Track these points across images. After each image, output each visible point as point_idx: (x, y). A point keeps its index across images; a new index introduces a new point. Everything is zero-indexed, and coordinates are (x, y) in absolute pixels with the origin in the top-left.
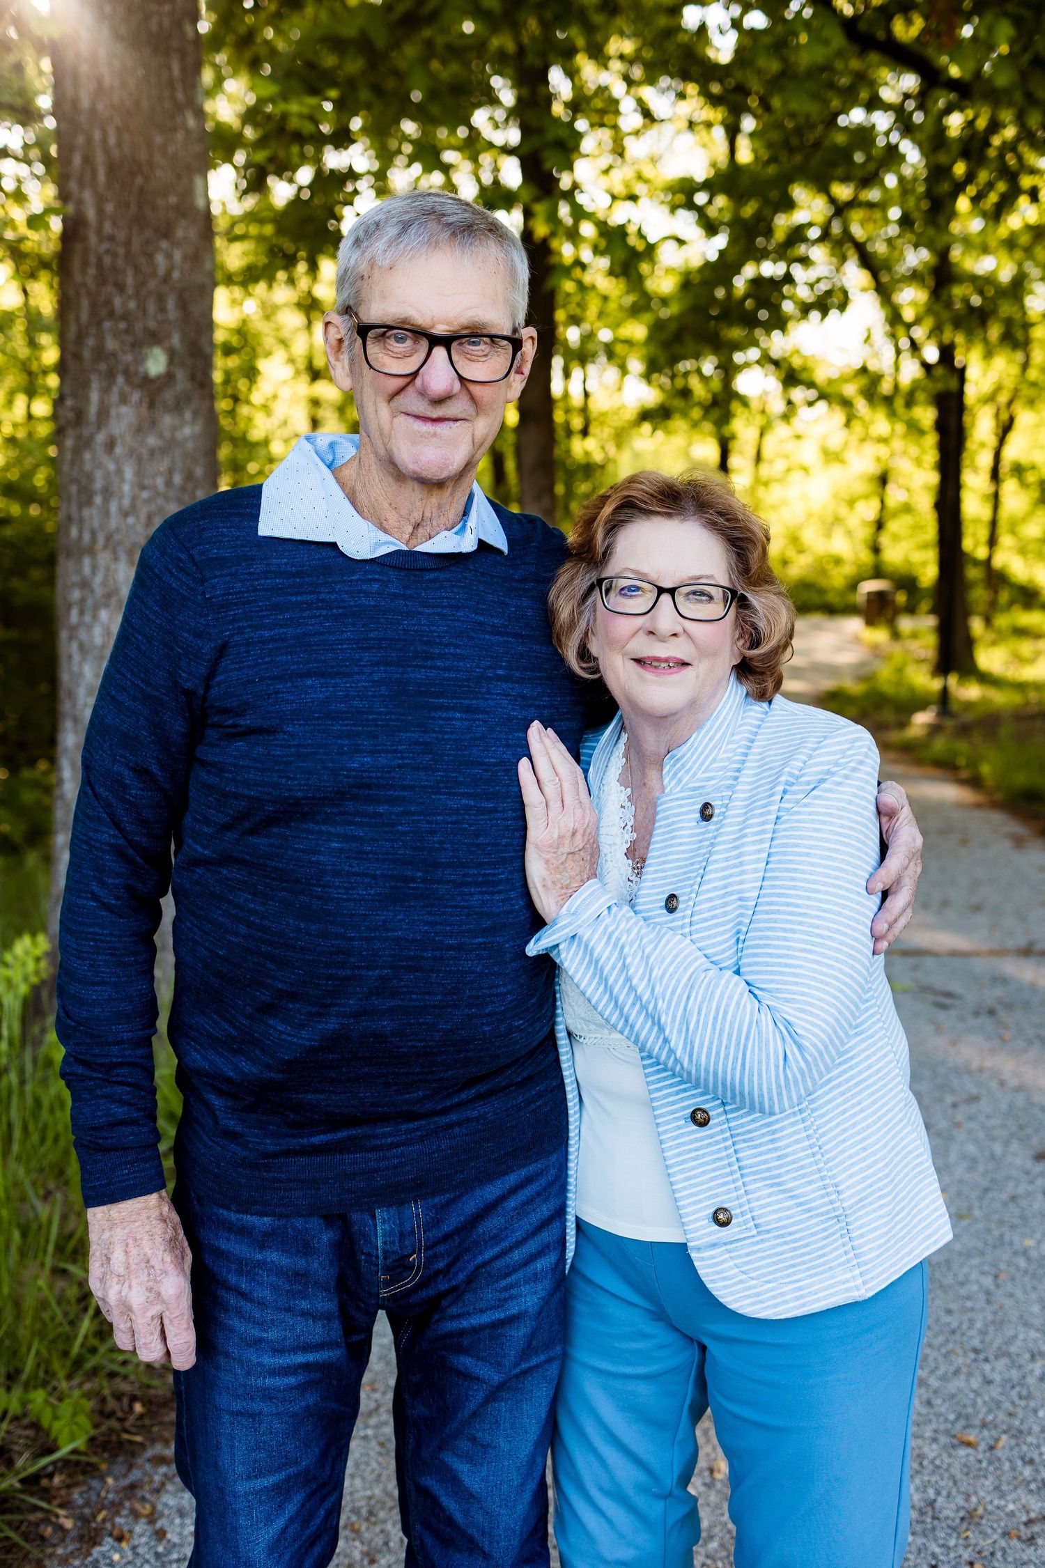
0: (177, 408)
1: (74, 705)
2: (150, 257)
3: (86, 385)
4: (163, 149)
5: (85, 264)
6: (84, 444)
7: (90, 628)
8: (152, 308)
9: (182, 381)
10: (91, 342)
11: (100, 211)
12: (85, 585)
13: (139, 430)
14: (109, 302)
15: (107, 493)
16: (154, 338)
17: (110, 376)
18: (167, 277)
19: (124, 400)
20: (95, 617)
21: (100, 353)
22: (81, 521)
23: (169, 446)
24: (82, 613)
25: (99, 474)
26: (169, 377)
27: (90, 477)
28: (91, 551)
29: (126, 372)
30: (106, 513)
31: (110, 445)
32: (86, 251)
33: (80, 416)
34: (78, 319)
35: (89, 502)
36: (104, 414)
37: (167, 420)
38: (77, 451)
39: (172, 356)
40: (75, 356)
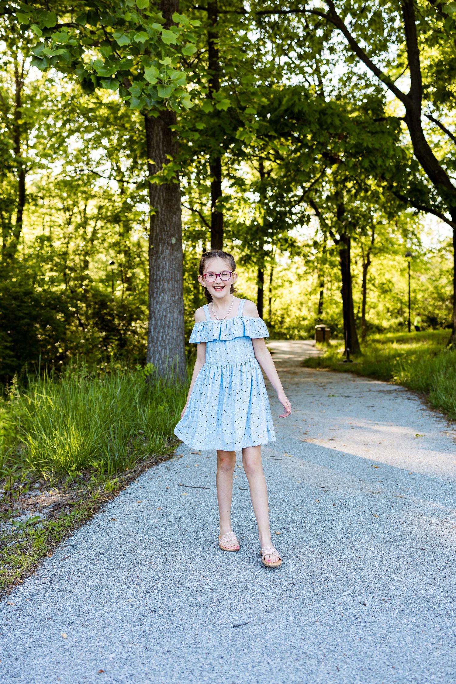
0: (177, 251)
2: (172, 219)
3: (159, 245)
4: (174, 196)
5: (158, 220)
6: (158, 258)
8: (172, 229)
9: (178, 245)
10: (159, 236)
11: (162, 209)
12: (158, 288)
13: (171, 254)
14: (164, 228)
15: (163, 268)
16: (173, 236)
17: (164, 243)
18: (175, 223)
19: (167, 248)
20: (160, 295)
21: (161, 239)
22: (157, 275)
23: (176, 258)
25: (161, 264)
26: (176, 244)
27: (159, 265)
28: (159, 281)
29: (168, 243)
30: (162, 272)
31: (164, 258)
32: (158, 218)
33: (157, 252)
34: (156, 232)
35: (159, 270)
36: (162, 252)
37: (175, 253)
38: (156, 260)
39: (177, 240)
40: (156, 239)
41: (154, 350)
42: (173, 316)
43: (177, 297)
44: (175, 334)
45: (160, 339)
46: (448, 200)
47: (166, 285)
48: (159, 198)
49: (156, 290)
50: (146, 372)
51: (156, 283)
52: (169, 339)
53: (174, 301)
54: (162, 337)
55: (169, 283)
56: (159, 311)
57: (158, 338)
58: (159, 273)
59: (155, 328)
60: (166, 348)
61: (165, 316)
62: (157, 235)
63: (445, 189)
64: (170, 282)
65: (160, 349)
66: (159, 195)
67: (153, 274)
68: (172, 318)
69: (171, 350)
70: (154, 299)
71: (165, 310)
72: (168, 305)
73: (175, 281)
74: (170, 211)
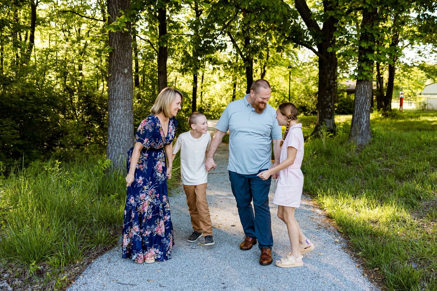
0: (129, 78)
1: (112, 124)
2: (125, 55)
3: (115, 74)
4: (127, 38)
5: (115, 56)
6: (115, 83)
7: (115, 112)
8: (125, 63)
9: (130, 74)
11: (117, 48)
12: (114, 105)
13: (123, 81)
14: (119, 62)
15: (118, 91)
16: (126, 67)
17: (119, 73)
18: (127, 58)
19: (121, 77)
20: (116, 109)
21: (117, 69)
22: (114, 95)
23: (128, 83)
24: (114, 109)
25: (117, 88)
26: (128, 73)
27: (116, 88)
28: (115, 100)
29: (121, 72)
30: (118, 93)
31: (119, 83)
32: (115, 54)
33: (114, 79)
34: (113, 64)
35: (115, 92)
36: (118, 79)
37: (127, 80)
38: (113, 84)
39: (128, 70)
40: (113, 69)
41: (111, 149)
42: (125, 125)
43: (128, 111)
44: (127, 137)
45: (116, 141)
46: (317, 38)
47: (120, 102)
48: (115, 40)
49: (113, 106)
50: (105, 166)
51: (113, 101)
52: (122, 141)
53: (126, 114)
54: (117, 140)
55: (122, 101)
56: (115, 121)
57: (114, 140)
58: (116, 94)
59: (112, 133)
60: (120, 148)
61: (120, 125)
62: (114, 67)
63: (315, 31)
64: (124, 100)
65: (116, 148)
66: (116, 37)
67: (111, 94)
68: (124, 127)
69: (123, 148)
70: (112, 112)
71: (120, 120)
72: (122, 117)
73: (127, 100)
74: (124, 49)
